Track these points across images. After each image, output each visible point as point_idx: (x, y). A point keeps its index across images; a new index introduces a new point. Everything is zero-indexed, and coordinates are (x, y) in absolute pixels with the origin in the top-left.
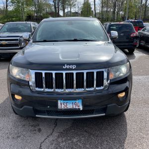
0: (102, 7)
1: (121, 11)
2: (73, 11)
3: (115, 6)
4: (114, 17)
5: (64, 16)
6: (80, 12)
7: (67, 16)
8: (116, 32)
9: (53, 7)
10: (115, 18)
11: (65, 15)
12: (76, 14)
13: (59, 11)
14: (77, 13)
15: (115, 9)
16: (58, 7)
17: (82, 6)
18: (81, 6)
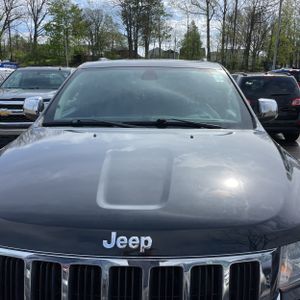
0: (223, 41)
1: (262, 49)
2: (165, 47)
3: (248, 40)
4: (247, 61)
5: (146, 58)
6: (178, 50)
7: (151, 58)
8: (274, 101)
9: (126, 41)
10: (250, 64)
11: (150, 55)
12: (170, 54)
13: (136, 49)
14: (172, 52)
15: (249, 45)
16: (136, 41)
17: (183, 38)
18: (180, 38)
